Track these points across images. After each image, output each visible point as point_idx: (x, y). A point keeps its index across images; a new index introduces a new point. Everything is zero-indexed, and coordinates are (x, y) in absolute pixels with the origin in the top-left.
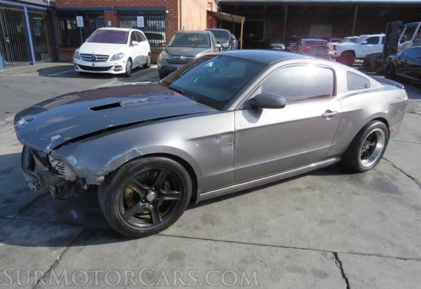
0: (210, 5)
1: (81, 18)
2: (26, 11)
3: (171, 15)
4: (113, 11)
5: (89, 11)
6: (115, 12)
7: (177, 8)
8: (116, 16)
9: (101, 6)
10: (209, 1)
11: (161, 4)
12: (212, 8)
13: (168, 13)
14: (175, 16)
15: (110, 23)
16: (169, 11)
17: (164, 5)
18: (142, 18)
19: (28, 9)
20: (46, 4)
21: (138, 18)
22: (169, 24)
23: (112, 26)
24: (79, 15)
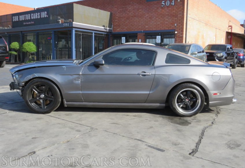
0: (230, 28)
1: (124, 38)
2: (93, 35)
3: (179, 34)
4: (143, 33)
5: (129, 34)
6: (144, 34)
7: (183, 30)
8: (144, 36)
9: (136, 30)
10: (230, 25)
11: (173, 28)
12: (231, 30)
13: (177, 33)
14: (181, 35)
15: (140, 40)
16: (178, 32)
17: (175, 28)
18: (160, 37)
19: (95, 33)
20: (106, 31)
21: (157, 37)
22: (177, 40)
23: (141, 42)
24: (123, 37)
